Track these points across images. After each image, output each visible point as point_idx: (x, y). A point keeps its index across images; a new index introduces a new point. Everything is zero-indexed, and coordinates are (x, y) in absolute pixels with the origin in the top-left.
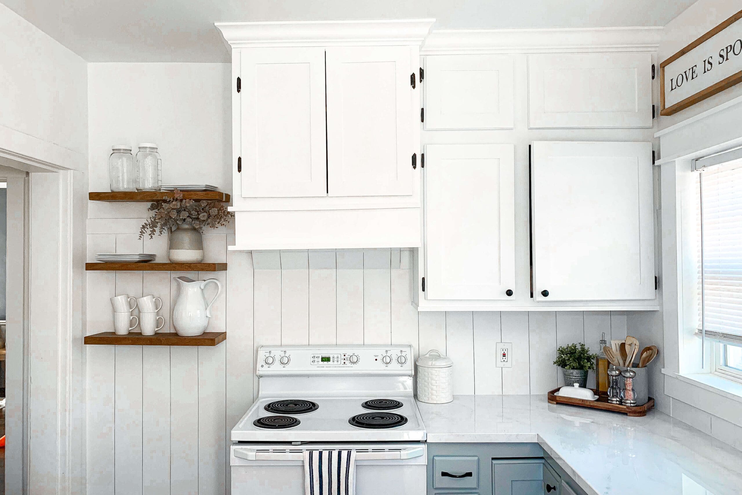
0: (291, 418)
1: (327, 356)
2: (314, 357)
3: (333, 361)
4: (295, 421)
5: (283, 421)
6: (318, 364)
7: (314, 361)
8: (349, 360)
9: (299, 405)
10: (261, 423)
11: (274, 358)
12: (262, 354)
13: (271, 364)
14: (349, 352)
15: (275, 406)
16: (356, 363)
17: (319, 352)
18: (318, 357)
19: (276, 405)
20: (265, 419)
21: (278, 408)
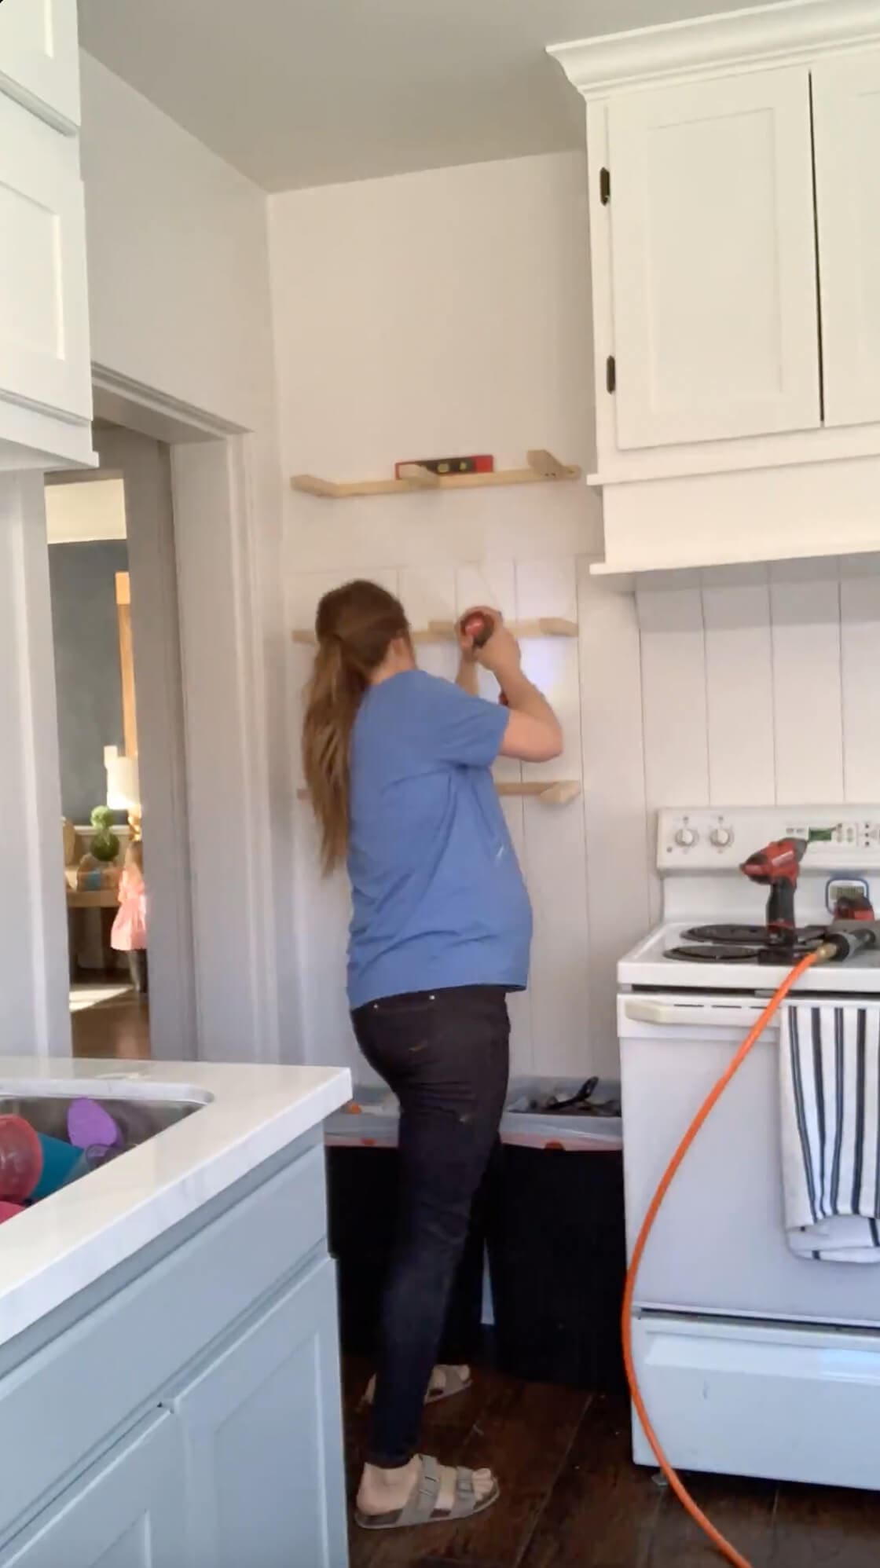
1: (823, 827)
2: (790, 830)
3: (840, 839)
8: (878, 837)
10: (680, 954)
11: (696, 833)
12: (667, 826)
13: (690, 845)
14: (877, 818)
15: (705, 932)
17: (802, 818)
18: (802, 831)
19: (708, 931)
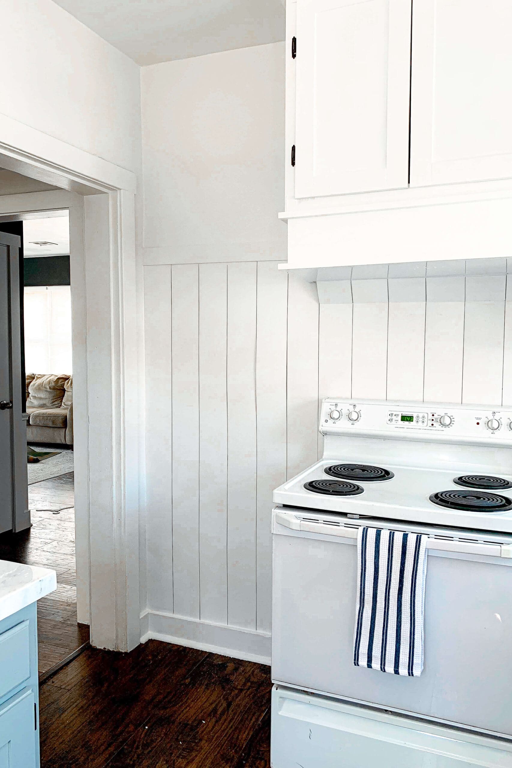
0: (352, 484)
1: (409, 414)
2: (391, 415)
3: (417, 422)
4: (356, 488)
5: (341, 486)
6: (396, 424)
7: (390, 420)
8: (439, 422)
9: (368, 471)
10: (313, 487)
11: (340, 413)
12: (326, 408)
13: (337, 419)
14: (440, 411)
15: (337, 469)
16: (449, 426)
17: (397, 408)
18: (398, 415)
19: (339, 469)
20: (318, 483)
21: (341, 472)
